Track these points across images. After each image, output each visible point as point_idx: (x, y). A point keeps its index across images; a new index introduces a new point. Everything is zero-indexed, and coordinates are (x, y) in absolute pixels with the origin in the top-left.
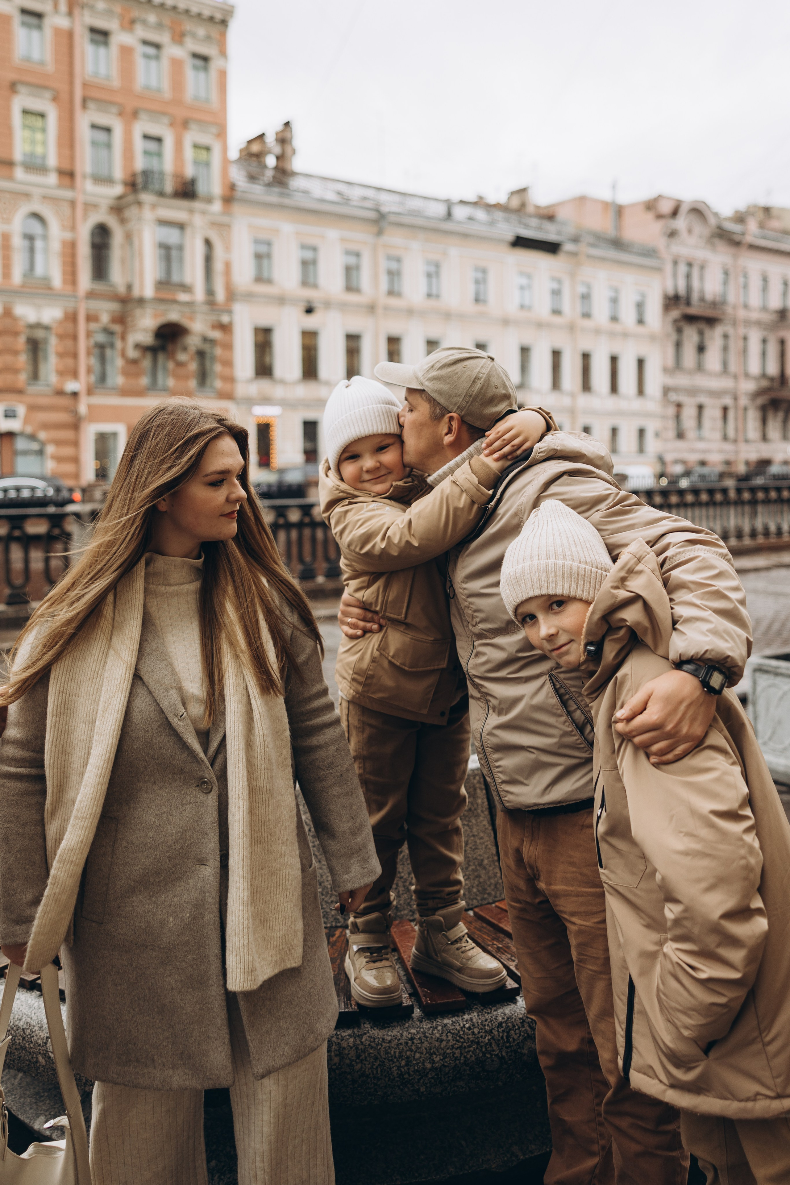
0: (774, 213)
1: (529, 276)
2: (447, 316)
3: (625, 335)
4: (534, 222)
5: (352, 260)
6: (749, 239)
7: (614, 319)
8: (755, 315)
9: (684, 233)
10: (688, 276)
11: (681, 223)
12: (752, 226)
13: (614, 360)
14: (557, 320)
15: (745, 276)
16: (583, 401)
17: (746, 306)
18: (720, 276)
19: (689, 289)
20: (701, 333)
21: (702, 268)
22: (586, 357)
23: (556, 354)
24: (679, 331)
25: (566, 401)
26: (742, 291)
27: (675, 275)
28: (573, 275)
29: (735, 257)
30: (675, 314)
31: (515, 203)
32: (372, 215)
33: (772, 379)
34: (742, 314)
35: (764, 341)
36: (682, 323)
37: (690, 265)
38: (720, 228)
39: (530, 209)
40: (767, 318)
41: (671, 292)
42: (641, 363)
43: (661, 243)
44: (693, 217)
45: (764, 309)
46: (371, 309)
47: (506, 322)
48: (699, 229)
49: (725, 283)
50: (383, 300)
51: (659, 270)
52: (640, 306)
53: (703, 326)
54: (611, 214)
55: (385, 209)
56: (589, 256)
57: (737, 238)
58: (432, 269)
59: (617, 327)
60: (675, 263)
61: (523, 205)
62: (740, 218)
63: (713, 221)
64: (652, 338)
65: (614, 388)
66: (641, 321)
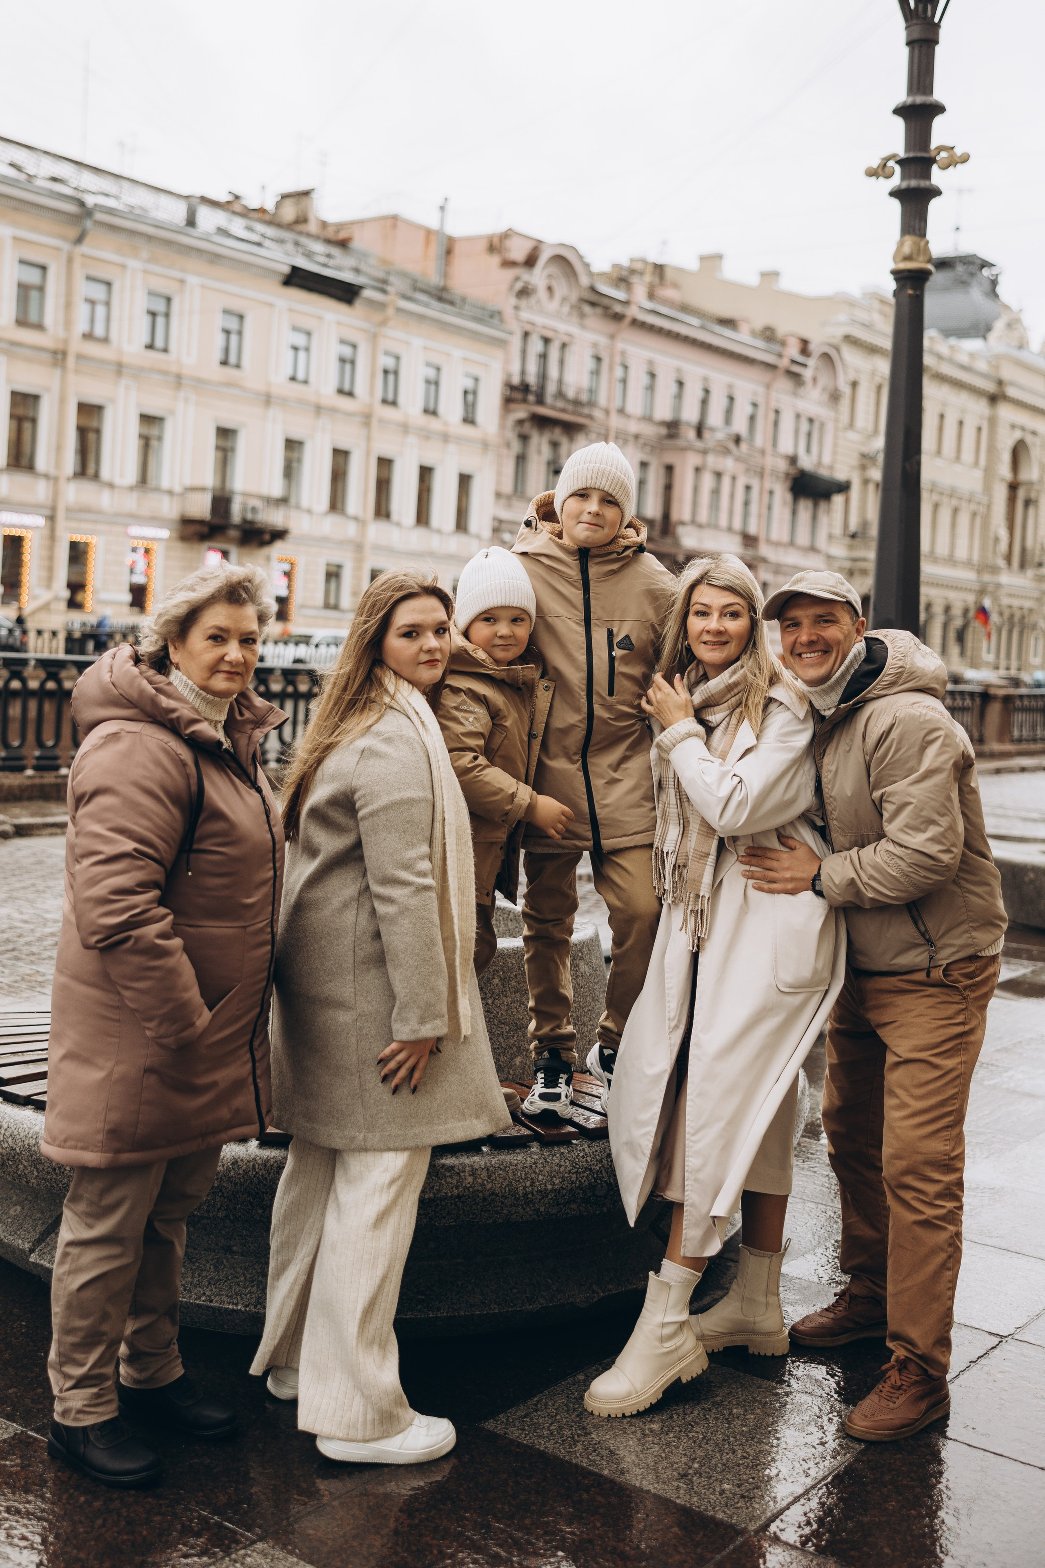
0: (669, 274)
1: (309, 334)
2: (178, 380)
3: (446, 438)
4: (319, 248)
5: (32, 276)
6: (633, 312)
7: (431, 412)
8: (633, 427)
9: (542, 293)
10: (544, 357)
11: (538, 277)
12: (640, 294)
13: (425, 473)
14: (344, 403)
15: (626, 367)
16: (376, 531)
17: (621, 411)
18: (590, 364)
19: (543, 376)
20: (555, 445)
21: (564, 346)
22: (385, 463)
23: (340, 456)
24: (524, 438)
25: (351, 530)
26: (619, 387)
27: (524, 352)
28: (374, 338)
29: (612, 337)
30: (521, 413)
31: (289, 213)
32: (71, 208)
33: (650, 523)
34: (615, 422)
35: (644, 465)
36: (527, 428)
37: (547, 341)
38: (593, 289)
39: (312, 227)
40: (649, 431)
41: (516, 380)
42: (465, 481)
43: (507, 303)
44: (554, 270)
45: (648, 418)
46: (59, 356)
47: (268, 400)
48: (562, 288)
49: (596, 373)
50: (77, 346)
51: (501, 343)
52: (470, 397)
53: (557, 434)
54: (435, 250)
55: (90, 200)
56: (399, 310)
57: (618, 308)
58: (159, 306)
59: (434, 424)
60: (526, 335)
61: (302, 220)
62: (623, 279)
63: (585, 281)
64: (485, 445)
65: (423, 517)
66: (469, 420)
